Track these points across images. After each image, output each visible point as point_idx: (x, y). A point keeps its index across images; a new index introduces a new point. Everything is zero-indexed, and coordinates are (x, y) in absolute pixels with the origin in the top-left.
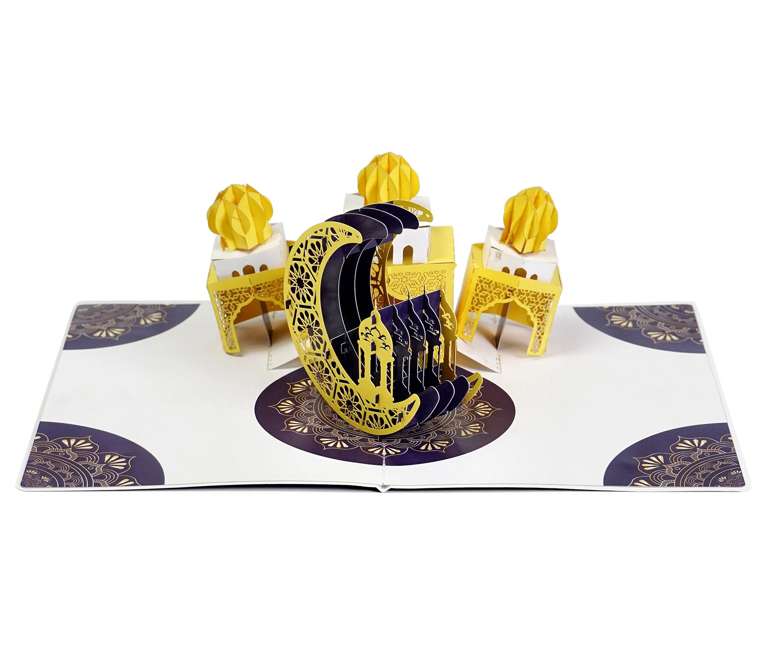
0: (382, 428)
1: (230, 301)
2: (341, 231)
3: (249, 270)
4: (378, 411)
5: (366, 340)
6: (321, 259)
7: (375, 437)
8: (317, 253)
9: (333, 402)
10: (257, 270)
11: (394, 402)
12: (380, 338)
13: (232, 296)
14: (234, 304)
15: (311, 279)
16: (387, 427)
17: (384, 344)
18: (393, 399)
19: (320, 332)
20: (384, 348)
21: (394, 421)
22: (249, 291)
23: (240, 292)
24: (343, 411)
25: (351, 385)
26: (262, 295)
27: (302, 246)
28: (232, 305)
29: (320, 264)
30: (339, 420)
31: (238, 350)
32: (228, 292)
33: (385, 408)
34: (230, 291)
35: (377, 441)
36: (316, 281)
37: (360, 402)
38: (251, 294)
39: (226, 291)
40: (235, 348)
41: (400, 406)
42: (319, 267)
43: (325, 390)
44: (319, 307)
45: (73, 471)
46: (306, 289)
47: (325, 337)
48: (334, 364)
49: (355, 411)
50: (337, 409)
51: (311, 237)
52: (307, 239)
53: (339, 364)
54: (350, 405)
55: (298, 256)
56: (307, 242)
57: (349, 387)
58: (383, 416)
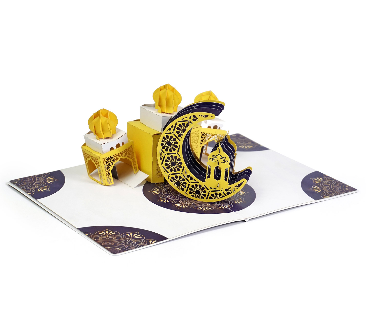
0: (220, 198)
1: (110, 161)
2: (201, 116)
3: (118, 146)
4: (217, 191)
5: (213, 161)
6: (184, 131)
7: (215, 203)
8: (182, 129)
9: (186, 193)
10: (121, 145)
11: (228, 185)
12: (222, 158)
13: (109, 160)
14: (112, 163)
15: (177, 140)
16: (223, 196)
17: (223, 161)
18: (228, 184)
19: (181, 163)
20: (224, 162)
21: (228, 194)
22: (118, 155)
23: (115, 157)
24: (193, 196)
25: (200, 183)
26: (123, 156)
27: (172, 127)
28: (111, 163)
29: (184, 133)
30: (191, 200)
31: (113, 183)
32: (109, 157)
33: (223, 189)
34: (110, 157)
35: (216, 204)
36: (180, 141)
37: (206, 189)
38: (119, 157)
39: (108, 157)
40: (112, 182)
41: (233, 186)
42: (183, 134)
43: (181, 189)
44: (181, 152)
45: (124, 243)
46: (173, 146)
47: (184, 165)
48: (188, 176)
49: (201, 194)
50: (189, 196)
51: (179, 122)
52: (176, 123)
53: (192, 175)
54: (198, 192)
55: (169, 132)
56: (176, 124)
57: (198, 184)
58: (221, 192)
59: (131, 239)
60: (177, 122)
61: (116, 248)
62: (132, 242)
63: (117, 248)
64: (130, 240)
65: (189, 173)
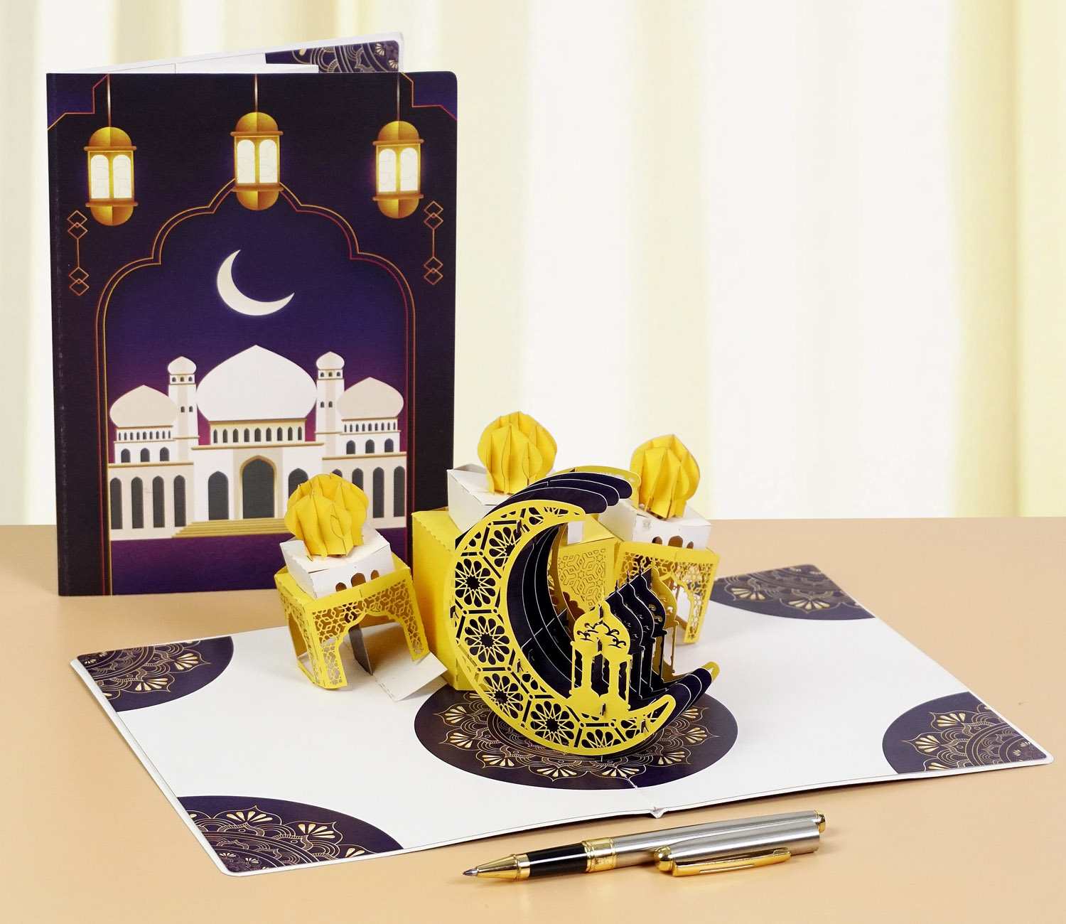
0: (609, 745)
1: (335, 622)
2: (548, 510)
3: (358, 579)
4: (601, 725)
5: (586, 639)
6: (510, 549)
7: (597, 758)
8: (504, 543)
9: (523, 725)
10: (368, 577)
11: (629, 710)
12: (609, 634)
13: (331, 617)
14: (339, 625)
15: (493, 575)
16: (617, 742)
17: (614, 640)
18: (629, 707)
19: (505, 640)
20: (616, 646)
21: (630, 734)
22: (359, 606)
23: (348, 609)
24: (540, 734)
25: (557, 698)
26: (375, 609)
27: (478, 536)
28: (337, 627)
29: (508, 555)
30: (536, 746)
31: (345, 683)
32: (333, 611)
33: (615, 720)
34: (335, 609)
35: (600, 762)
36: (500, 577)
37: (572, 719)
38: (362, 610)
39: (329, 611)
40: (341, 681)
41: (642, 714)
42: (507, 559)
43: (509, 713)
44: (503, 609)
45: (277, 848)
46: (482, 590)
47: (513, 644)
48: (527, 678)
49: (562, 731)
50: (530, 733)
51: (496, 523)
52: (489, 526)
53: (535, 676)
54: (552, 725)
55: (471, 549)
56: (487, 530)
57: (552, 702)
58: (611, 729)
59: (304, 840)
60: (490, 524)
61: (247, 859)
62: (302, 845)
63: (249, 857)
64: (299, 840)
65: (528, 668)
